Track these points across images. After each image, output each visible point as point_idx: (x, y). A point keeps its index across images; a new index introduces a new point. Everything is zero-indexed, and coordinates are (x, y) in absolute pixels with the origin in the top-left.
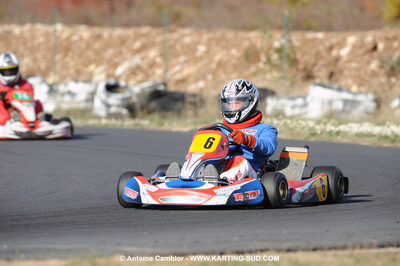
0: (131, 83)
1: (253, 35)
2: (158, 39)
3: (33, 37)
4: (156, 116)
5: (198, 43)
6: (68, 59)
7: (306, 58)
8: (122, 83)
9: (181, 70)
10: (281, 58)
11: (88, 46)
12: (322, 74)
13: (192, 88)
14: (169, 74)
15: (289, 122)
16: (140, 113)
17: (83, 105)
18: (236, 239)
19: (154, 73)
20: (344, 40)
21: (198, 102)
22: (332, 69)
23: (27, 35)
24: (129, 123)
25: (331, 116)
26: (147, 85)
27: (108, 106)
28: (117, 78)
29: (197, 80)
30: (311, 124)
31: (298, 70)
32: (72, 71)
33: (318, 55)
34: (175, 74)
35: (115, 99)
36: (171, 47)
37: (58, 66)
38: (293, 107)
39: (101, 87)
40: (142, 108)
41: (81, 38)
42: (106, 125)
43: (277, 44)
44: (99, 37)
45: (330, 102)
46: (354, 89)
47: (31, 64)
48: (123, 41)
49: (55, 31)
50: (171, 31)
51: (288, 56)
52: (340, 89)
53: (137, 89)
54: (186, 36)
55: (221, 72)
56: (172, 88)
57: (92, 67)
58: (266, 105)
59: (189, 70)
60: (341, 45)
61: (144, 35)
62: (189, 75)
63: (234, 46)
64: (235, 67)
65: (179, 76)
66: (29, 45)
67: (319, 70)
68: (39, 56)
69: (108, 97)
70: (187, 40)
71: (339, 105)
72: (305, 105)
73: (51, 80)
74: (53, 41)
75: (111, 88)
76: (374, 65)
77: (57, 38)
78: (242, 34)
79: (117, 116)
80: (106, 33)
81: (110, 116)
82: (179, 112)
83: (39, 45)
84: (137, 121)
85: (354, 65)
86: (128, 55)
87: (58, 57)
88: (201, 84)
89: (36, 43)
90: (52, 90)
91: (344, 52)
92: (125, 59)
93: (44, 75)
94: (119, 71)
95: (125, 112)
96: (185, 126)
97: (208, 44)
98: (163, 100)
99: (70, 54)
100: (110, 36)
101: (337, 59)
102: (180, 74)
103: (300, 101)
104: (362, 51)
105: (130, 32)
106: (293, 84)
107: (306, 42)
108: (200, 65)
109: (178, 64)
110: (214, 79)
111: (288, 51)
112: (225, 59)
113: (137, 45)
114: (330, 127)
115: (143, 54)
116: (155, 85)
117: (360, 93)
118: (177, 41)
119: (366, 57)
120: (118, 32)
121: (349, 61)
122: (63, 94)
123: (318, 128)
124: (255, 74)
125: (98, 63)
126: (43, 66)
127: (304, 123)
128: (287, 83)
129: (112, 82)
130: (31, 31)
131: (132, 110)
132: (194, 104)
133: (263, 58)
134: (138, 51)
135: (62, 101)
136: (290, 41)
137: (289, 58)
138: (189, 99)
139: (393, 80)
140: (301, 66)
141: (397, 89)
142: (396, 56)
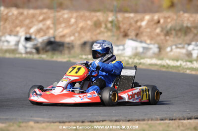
0: (38, 36)
1: (99, 14)
2: (52, 15)
4: (50, 54)
5: (71, 17)
6: (6, 25)
7: (125, 26)
8: (33, 37)
9: (63, 31)
10: (112, 26)
11: (17, 18)
12: (132, 34)
13: (68, 40)
14: (57, 33)
16: (41, 52)
17: (13, 47)
18: (90, 115)
19: (49, 32)
20: (144, 17)
21: (70, 47)
22: (137, 32)
24: (36, 57)
25: (137, 55)
26: (45, 38)
27: (26, 48)
28: (31, 34)
29: (70, 36)
30: (127, 59)
31: (120, 32)
32: (8, 30)
33: (131, 25)
34: (59, 33)
35: (29, 45)
36: (57, 19)
37: (2, 28)
38: (118, 50)
39: (23, 39)
40: (43, 49)
41: (13, 14)
42: (25, 58)
43: (110, 19)
44: (22, 14)
45: (136, 48)
46: (148, 42)
48: (34, 16)
50: (58, 12)
51: (115, 25)
52: (141, 42)
53: (40, 40)
54: (66, 14)
55: (82, 32)
56: (58, 40)
57: (18, 29)
59: (66, 31)
60: (142, 20)
61: (44, 13)
62: (66, 34)
63: (89, 19)
64: (90, 30)
65: (61, 34)
67: (131, 32)
69: (26, 43)
70: (66, 16)
71: (141, 50)
72: (124, 49)
75: (28, 39)
76: (158, 30)
77: (1, 14)
78: (93, 14)
79: (30, 53)
80: (25, 12)
81: (27, 53)
82: (61, 52)
84: (40, 56)
85: (148, 30)
86: (36, 23)
87: (2, 23)
88: (72, 38)
91: (144, 24)
92: (34, 25)
94: (32, 30)
95: (34, 51)
96: (64, 59)
97: (76, 18)
98: (53, 45)
99: (7, 22)
100: (28, 13)
101: (140, 27)
103: (121, 47)
104: (152, 23)
105: (37, 12)
106: (118, 39)
107: (124, 18)
108: (72, 28)
109: (61, 28)
110: (79, 36)
111: (115, 22)
112: (85, 26)
113: (41, 18)
114: (136, 61)
115: (44, 22)
116: (49, 38)
117: (151, 44)
118: (61, 16)
119: (155, 26)
120: (32, 11)
121: (146, 28)
122: (4, 42)
123: (130, 61)
124: (99, 34)
125: (21, 27)
127: (123, 58)
128: (115, 38)
129: (28, 36)
131: (38, 50)
132: (69, 48)
133: (103, 26)
134: (41, 21)
135: (3, 45)
136: (116, 17)
137: (116, 26)
138: (66, 45)
139: (168, 38)
140: (122, 30)
141: (170, 43)
142: (169, 26)
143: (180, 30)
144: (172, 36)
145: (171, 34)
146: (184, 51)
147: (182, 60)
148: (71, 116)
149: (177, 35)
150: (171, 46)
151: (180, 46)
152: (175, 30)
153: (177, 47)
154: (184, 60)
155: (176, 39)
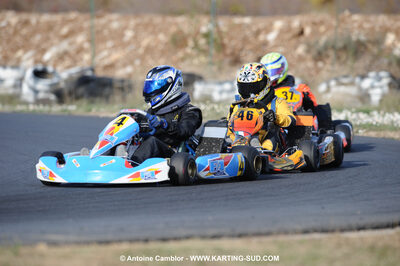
0: (59, 68)
1: (181, 20)
2: (86, 25)
4: (84, 102)
5: (125, 28)
7: (233, 43)
8: (50, 69)
9: (109, 55)
10: (208, 43)
11: (16, 32)
12: (249, 58)
13: (120, 73)
14: (97, 60)
15: (216, 107)
16: (68, 99)
17: (11, 91)
19: (82, 59)
20: (271, 25)
21: (125, 87)
22: (259, 54)
26: (75, 71)
27: (36, 92)
28: (45, 64)
29: (125, 65)
31: (226, 55)
34: (103, 59)
35: (43, 85)
36: (98, 32)
38: (221, 92)
39: (29, 73)
40: (70, 93)
41: (9, 24)
42: (34, 111)
43: (204, 29)
44: (26, 23)
48: (50, 27)
50: (99, 17)
51: (215, 41)
53: (64, 75)
54: (114, 21)
55: (148, 57)
56: (100, 73)
57: (20, 53)
58: (193, 90)
59: (117, 56)
60: (268, 30)
61: (71, 21)
62: (117, 61)
63: (160, 31)
64: (163, 53)
65: (106, 62)
67: (246, 55)
69: (36, 82)
70: (115, 25)
72: (232, 90)
75: (39, 74)
76: (301, 50)
78: (170, 19)
79: (45, 102)
80: (34, 19)
81: (38, 102)
82: (107, 98)
84: (64, 107)
85: (281, 50)
86: (56, 41)
88: (129, 69)
91: (272, 37)
92: (52, 45)
94: (47, 56)
95: (53, 97)
97: (136, 29)
98: (92, 86)
100: (38, 22)
101: (265, 44)
102: (108, 59)
103: (227, 86)
104: (289, 36)
105: (58, 18)
106: (220, 69)
107: (233, 27)
108: (128, 50)
109: (105, 49)
110: (141, 64)
111: (215, 35)
112: (153, 44)
113: (65, 30)
115: (71, 39)
116: (83, 71)
118: (105, 26)
119: (294, 42)
120: (46, 18)
121: (276, 46)
124: (183, 60)
125: (26, 51)
128: (215, 68)
129: (40, 67)
131: (60, 96)
132: (122, 89)
133: (191, 43)
134: (66, 37)
136: (217, 26)
137: (216, 43)
138: (117, 85)
139: (320, 64)
140: (228, 51)
141: (324, 74)
142: (323, 40)
143: (345, 48)
144: (328, 61)
145: (328, 56)
146: (353, 91)
147: (349, 109)
149: (338, 58)
150: (328, 82)
151: (345, 80)
152: (333, 47)
153: (340, 84)
154: (353, 110)
155: (337, 67)
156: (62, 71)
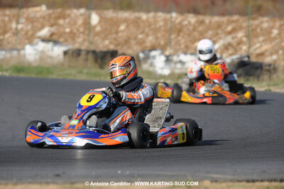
0: (224, 55)
2: (244, 24)
3: (156, 22)
5: (273, 28)
6: (180, 38)
9: (261, 46)
11: (194, 29)
13: (268, 60)
14: (252, 50)
19: (241, 49)
21: (272, 70)
23: (151, 20)
26: (235, 57)
29: (272, 54)
32: (183, 46)
34: (256, 49)
36: (253, 30)
37: (173, 43)
41: (190, 23)
44: (202, 22)
47: (154, 41)
48: (219, 26)
49: (171, 17)
50: (254, 19)
53: (228, 60)
54: (265, 22)
56: (253, 59)
59: (265, 47)
61: (234, 22)
62: (266, 51)
65: (258, 51)
66: (153, 27)
68: (159, 35)
70: (265, 25)
73: (167, 53)
74: (169, 25)
77: (172, 22)
80: (207, 19)
82: (258, 77)
83: (160, 27)
86: (223, 36)
87: (173, 36)
88: (275, 57)
89: (157, 26)
90: (168, 60)
92: (220, 38)
93: (163, 49)
94: (217, 46)
96: (262, 87)
97: (280, 29)
98: (247, 68)
99: (182, 34)
100: (210, 22)
102: (259, 49)
105: (224, 19)
108: (274, 43)
109: (258, 42)
113: (229, 28)
115: (233, 35)
116: (241, 58)
118: (257, 26)
120: (216, 19)
122: (176, 63)
126: (162, 43)
130: (154, 17)
132: (269, 71)
134: (230, 33)
135: (175, 68)
138: (265, 68)
148: (265, 172)
156: (227, 57)
